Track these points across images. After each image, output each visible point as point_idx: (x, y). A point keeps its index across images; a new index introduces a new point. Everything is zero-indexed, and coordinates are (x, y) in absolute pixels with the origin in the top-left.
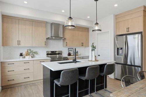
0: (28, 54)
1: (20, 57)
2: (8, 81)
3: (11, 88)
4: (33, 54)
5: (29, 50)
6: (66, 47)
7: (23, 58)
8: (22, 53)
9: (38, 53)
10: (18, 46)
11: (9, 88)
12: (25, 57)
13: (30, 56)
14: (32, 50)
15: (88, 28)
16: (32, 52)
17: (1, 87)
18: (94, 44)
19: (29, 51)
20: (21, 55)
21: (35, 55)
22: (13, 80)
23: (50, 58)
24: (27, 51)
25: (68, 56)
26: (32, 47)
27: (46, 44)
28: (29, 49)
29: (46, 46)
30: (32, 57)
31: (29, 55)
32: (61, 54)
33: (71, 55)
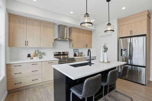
0: (35, 55)
1: (27, 59)
2: (15, 84)
3: (18, 91)
4: (41, 55)
5: (37, 51)
6: (72, 48)
7: (31, 59)
8: (30, 54)
9: (46, 54)
10: (25, 46)
11: (16, 91)
12: (32, 58)
13: (38, 58)
14: (40, 51)
15: (92, 31)
16: (39, 52)
17: (7, 91)
18: (106, 45)
19: (37, 53)
20: (29, 56)
21: (43, 56)
22: (21, 83)
23: (58, 59)
24: (34, 52)
25: (74, 56)
26: (40, 48)
27: (54, 45)
28: (37, 49)
29: (53, 47)
30: (40, 58)
31: (37, 56)
32: (68, 55)
33: (77, 55)
